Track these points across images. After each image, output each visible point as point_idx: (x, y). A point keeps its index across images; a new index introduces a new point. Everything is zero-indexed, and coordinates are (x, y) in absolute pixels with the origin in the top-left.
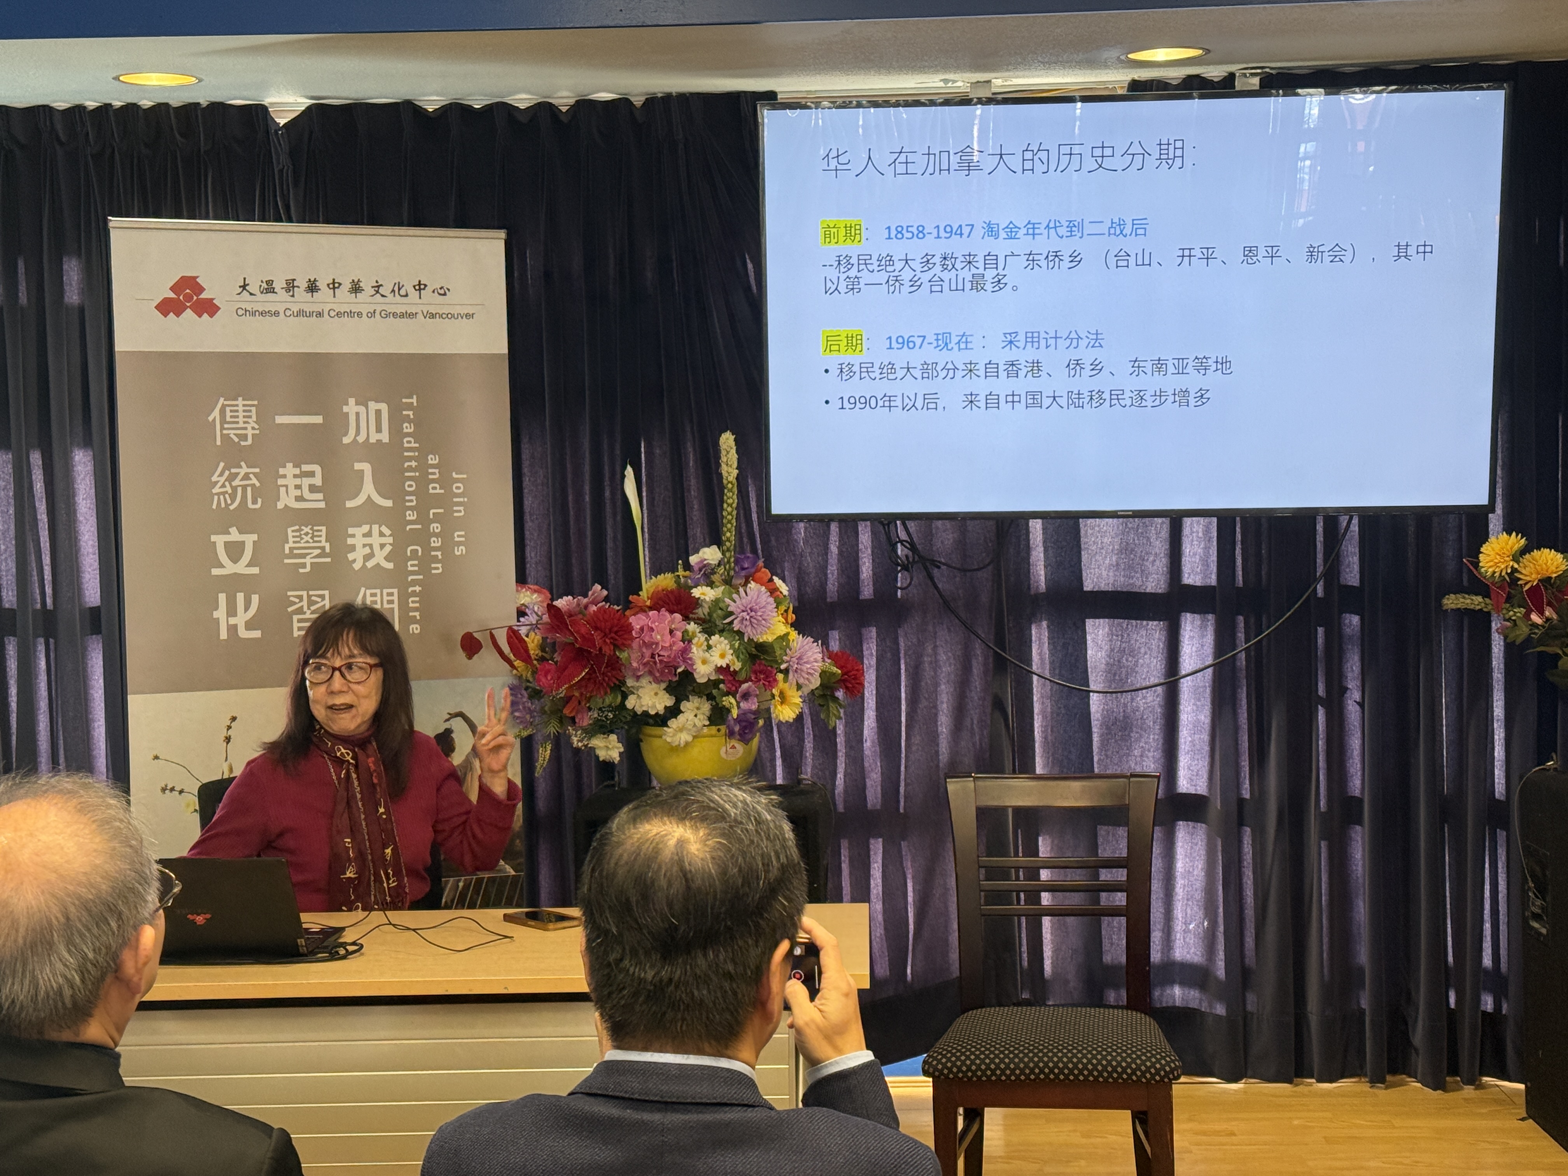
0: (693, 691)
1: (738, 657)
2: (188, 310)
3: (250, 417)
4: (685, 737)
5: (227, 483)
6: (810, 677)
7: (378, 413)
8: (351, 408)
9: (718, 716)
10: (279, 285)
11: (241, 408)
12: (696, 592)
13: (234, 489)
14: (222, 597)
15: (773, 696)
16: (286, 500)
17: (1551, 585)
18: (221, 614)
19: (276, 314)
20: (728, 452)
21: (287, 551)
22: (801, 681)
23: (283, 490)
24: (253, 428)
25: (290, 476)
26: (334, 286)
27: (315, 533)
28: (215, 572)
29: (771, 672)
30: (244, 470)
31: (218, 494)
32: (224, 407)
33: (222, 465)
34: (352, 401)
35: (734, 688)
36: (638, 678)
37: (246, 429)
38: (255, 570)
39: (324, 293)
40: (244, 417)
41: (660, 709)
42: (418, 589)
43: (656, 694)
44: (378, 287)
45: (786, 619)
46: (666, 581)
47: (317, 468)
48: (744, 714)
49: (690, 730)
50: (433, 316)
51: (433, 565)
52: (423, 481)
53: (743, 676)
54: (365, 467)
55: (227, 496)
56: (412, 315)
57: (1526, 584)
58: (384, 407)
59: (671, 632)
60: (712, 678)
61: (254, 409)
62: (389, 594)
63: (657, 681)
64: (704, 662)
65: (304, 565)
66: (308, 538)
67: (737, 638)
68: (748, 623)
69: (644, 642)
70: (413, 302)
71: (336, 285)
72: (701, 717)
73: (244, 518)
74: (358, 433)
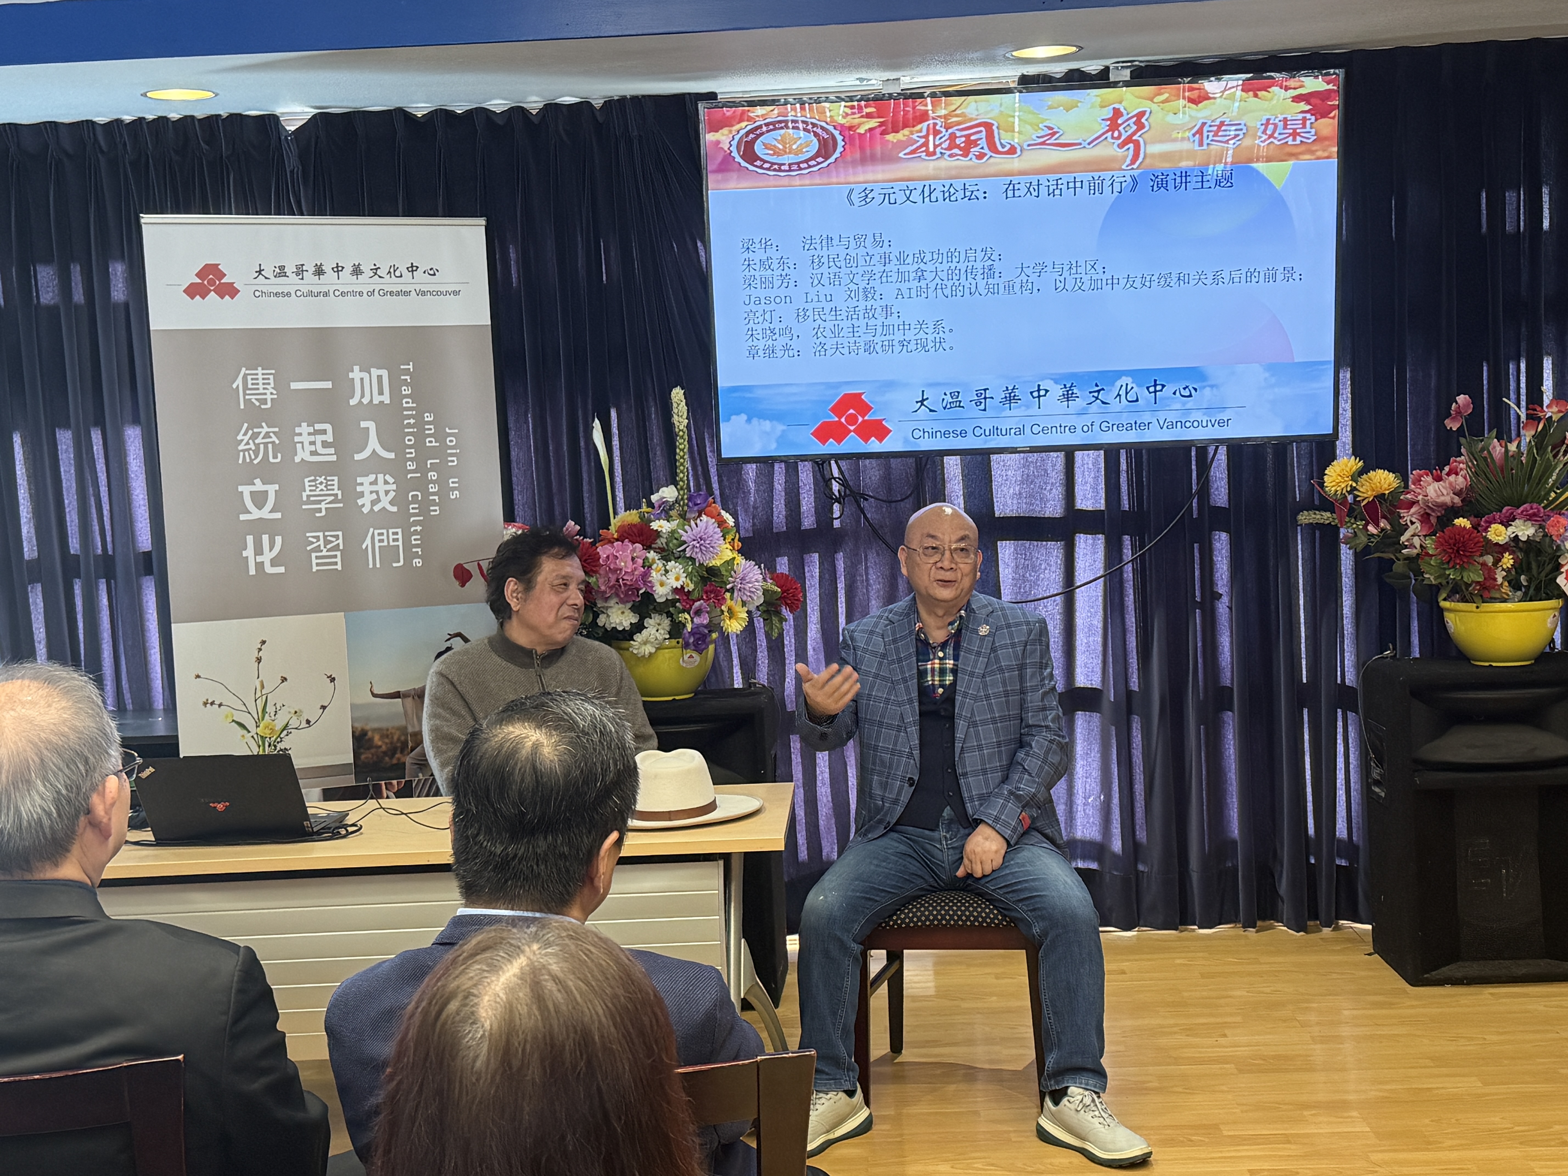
0: (654, 609)
1: (691, 580)
2: (212, 293)
3: (269, 384)
4: (648, 649)
5: (251, 441)
6: (752, 595)
7: (380, 378)
8: (356, 374)
9: (676, 631)
10: (290, 269)
11: (260, 377)
12: (655, 525)
13: (257, 446)
14: (250, 539)
15: (722, 612)
16: (302, 455)
17: (1385, 500)
18: (249, 552)
19: (288, 294)
20: (678, 405)
21: (305, 499)
22: (745, 598)
23: (299, 446)
24: (272, 394)
25: (305, 434)
26: (338, 269)
27: (329, 483)
28: (243, 517)
29: (719, 592)
30: (265, 429)
31: (244, 451)
32: (245, 375)
33: (246, 425)
34: (357, 368)
35: (688, 606)
36: (606, 599)
37: (265, 394)
38: (278, 515)
39: (330, 275)
40: (264, 384)
41: (627, 625)
42: (419, 528)
43: (623, 613)
44: (376, 269)
45: (733, 547)
46: (632, 516)
47: (328, 427)
48: (698, 628)
49: (653, 643)
50: (424, 293)
51: (432, 508)
52: (420, 436)
53: (696, 595)
54: (371, 425)
55: (251, 452)
56: (407, 293)
57: (1363, 500)
58: (384, 373)
59: (633, 559)
60: (670, 598)
61: (271, 377)
62: (394, 534)
63: (623, 602)
64: (662, 585)
65: (320, 510)
66: (322, 487)
67: (690, 563)
68: (698, 551)
69: (610, 568)
70: (407, 282)
71: (340, 269)
72: (662, 632)
73: (266, 472)
74: (363, 396)
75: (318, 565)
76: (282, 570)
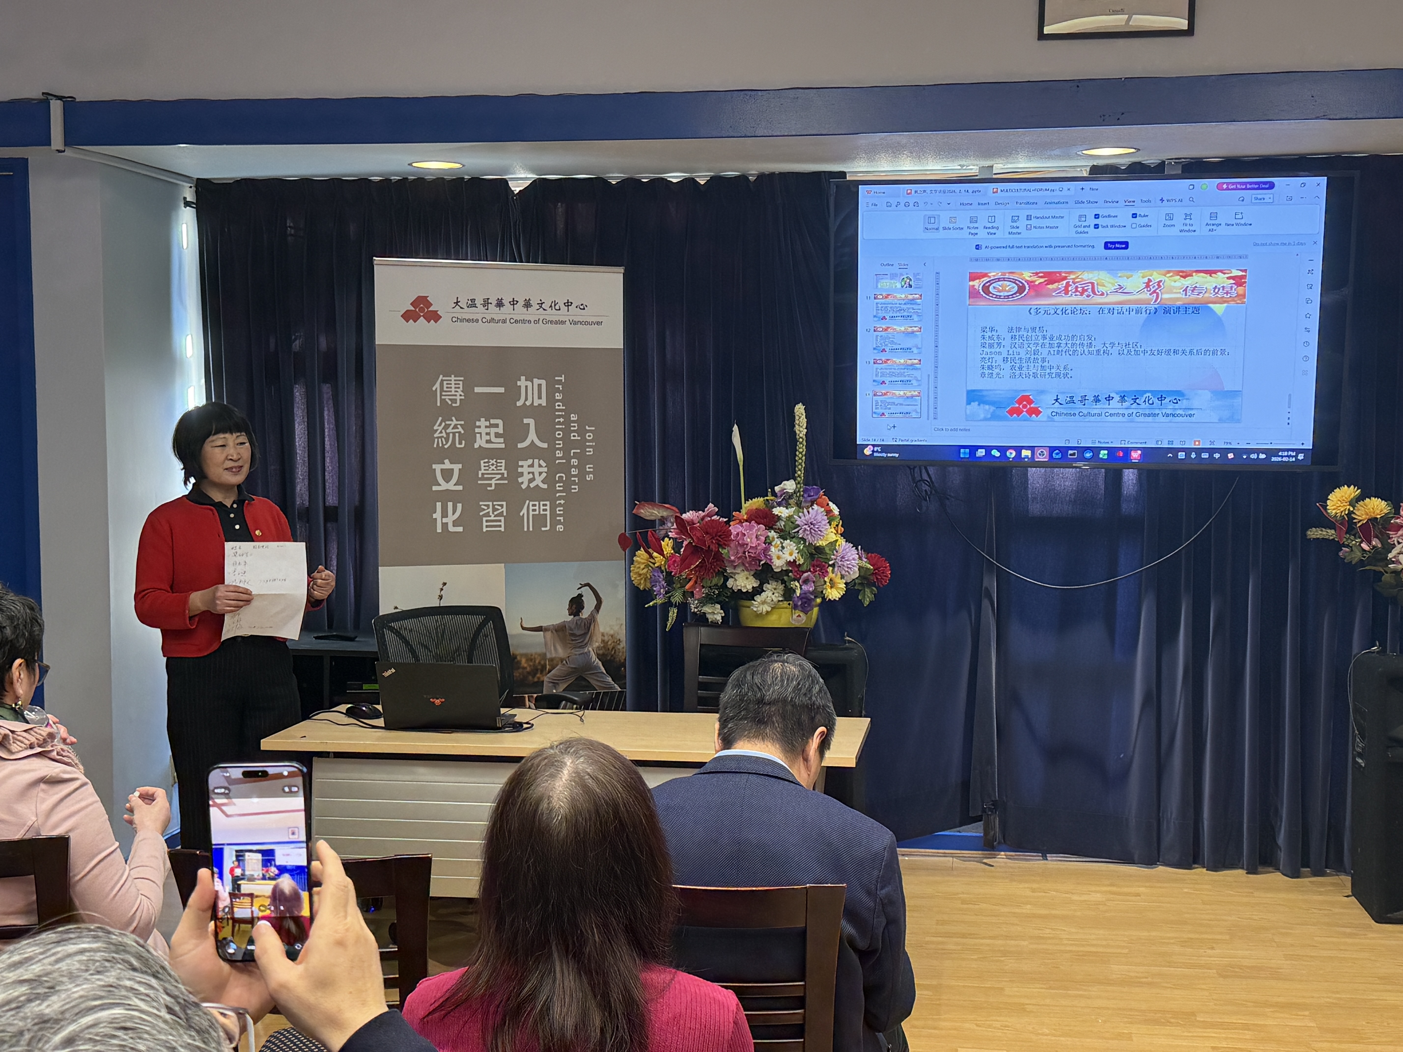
0: (772, 577)
1: (802, 556)
3: (459, 388)
4: (766, 608)
5: (443, 431)
6: (849, 570)
7: (540, 386)
8: (522, 382)
9: (788, 594)
10: (479, 302)
11: (453, 382)
12: (776, 511)
13: (448, 434)
14: (439, 505)
15: (825, 582)
16: (480, 442)
17: (1377, 523)
18: (437, 515)
19: (477, 321)
20: (800, 417)
21: (480, 476)
22: (843, 572)
23: (478, 435)
24: (461, 395)
25: (483, 427)
26: (514, 303)
27: (499, 464)
28: (435, 488)
29: (824, 566)
30: (455, 422)
31: (438, 438)
32: (442, 381)
33: (440, 418)
34: (523, 378)
35: (798, 576)
36: (735, 567)
37: (456, 395)
38: (460, 488)
39: (507, 307)
40: (455, 388)
41: (750, 588)
42: (562, 502)
43: (747, 578)
44: (542, 304)
45: (837, 531)
46: (757, 502)
47: (500, 422)
48: (805, 593)
49: (769, 603)
50: (576, 323)
51: (573, 487)
52: (567, 432)
53: (805, 568)
54: (531, 422)
55: (443, 439)
56: (563, 322)
57: (1359, 522)
58: (543, 382)
59: (758, 537)
60: (784, 569)
61: (461, 383)
62: (544, 505)
63: (748, 570)
64: (779, 558)
65: (490, 485)
66: (493, 467)
67: (802, 542)
68: (808, 533)
69: (738, 543)
70: (563, 314)
71: (515, 302)
72: (777, 595)
73: (453, 454)
74: (526, 399)
75: (487, 526)
76: (460, 529)
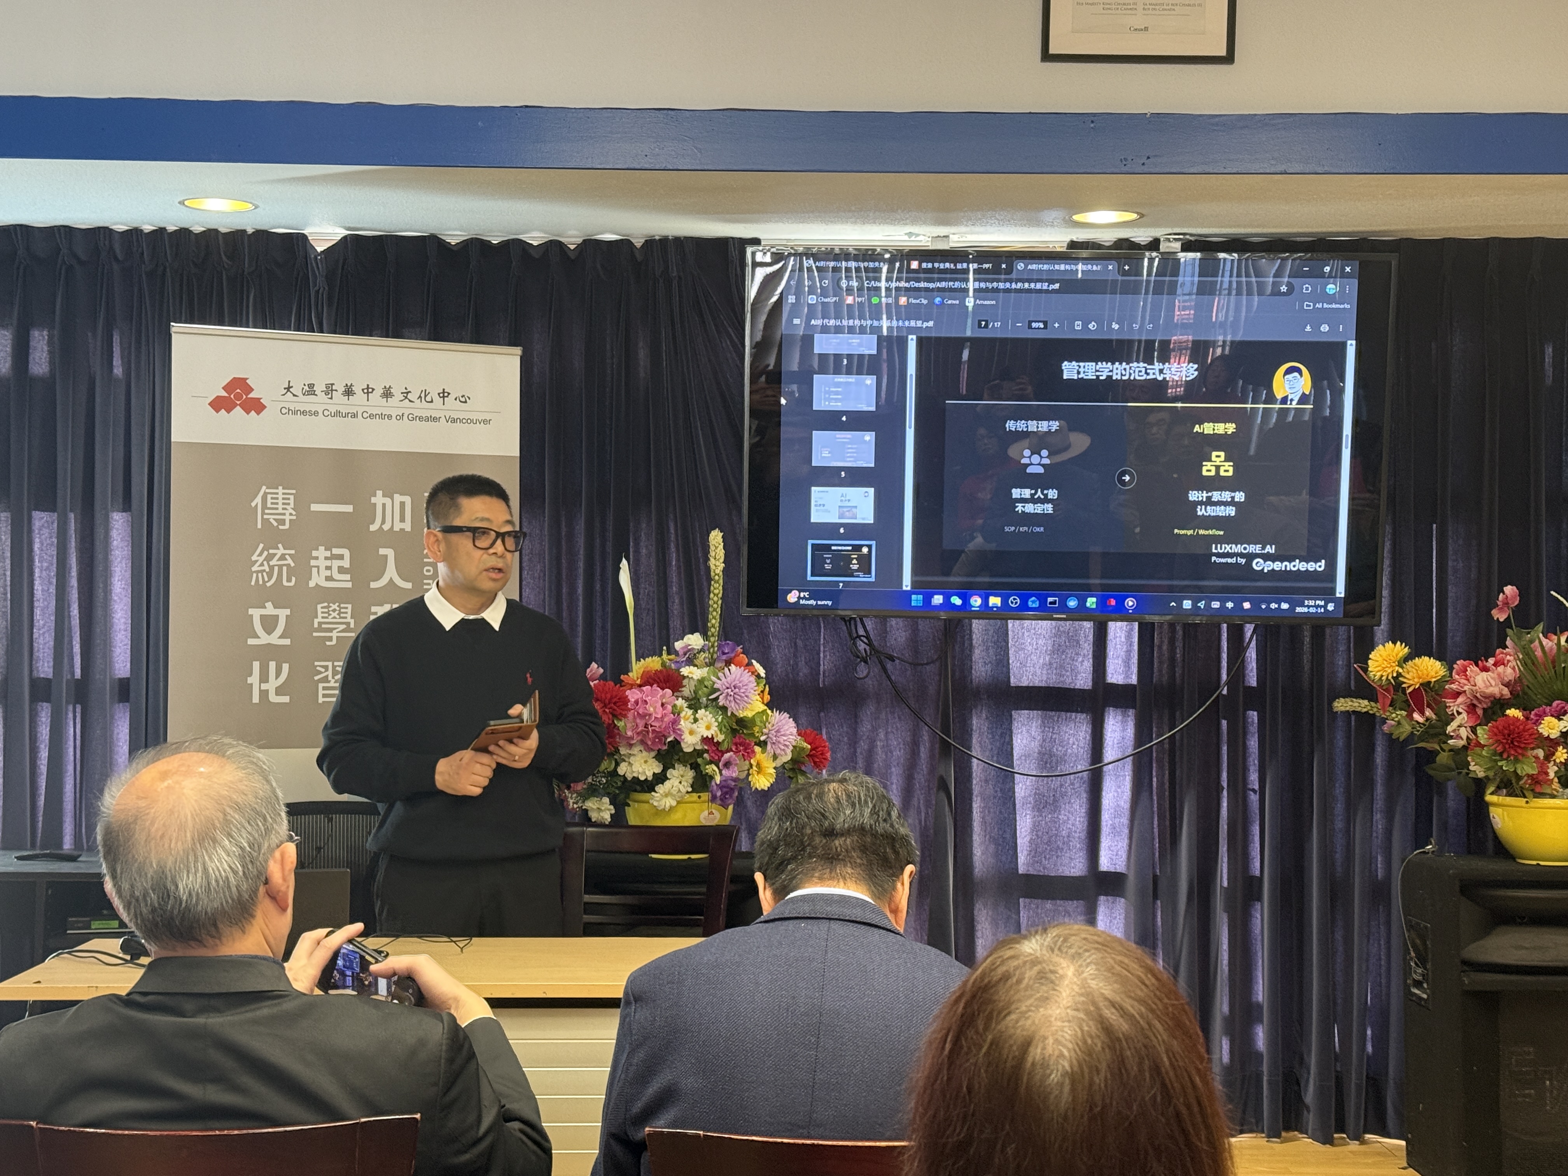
0: (680, 759)
1: (721, 730)
2: (238, 408)
3: (289, 504)
4: (670, 802)
5: (265, 563)
6: (784, 750)
7: (402, 504)
8: (379, 499)
9: (701, 783)
10: (319, 388)
11: (280, 496)
12: (683, 672)
13: (272, 568)
14: (256, 665)
15: (751, 766)
16: (317, 580)
17: (1430, 688)
18: (254, 679)
19: (316, 413)
20: (716, 548)
21: (316, 625)
22: (777, 753)
23: (315, 570)
24: (291, 514)
25: (322, 558)
26: (368, 391)
27: (342, 610)
28: (251, 641)
29: (749, 744)
30: (281, 551)
31: (257, 572)
32: (266, 494)
33: (261, 546)
34: (379, 493)
35: (717, 758)
36: (631, 746)
37: (284, 514)
38: (287, 642)
39: (359, 397)
40: (284, 504)
41: (649, 775)
43: (647, 761)
44: (407, 393)
45: (763, 699)
46: (652, 663)
47: (346, 552)
48: (725, 781)
49: (675, 796)
50: (454, 421)
53: (725, 747)
54: (390, 553)
55: (265, 574)
56: (435, 419)
57: (1408, 687)
58: (407, 500)
59: (663, 705)
60: (699, 747)
61: (292, 497)
63: (649, 749)
64: (691, 733)
65: (330, 638)
66: (335, 614)
67: (720, 713)
68: (732, 699)
69: (638, 713)
70: (437, 408)
71: (370, 390)
72: (685, 784)
73: (280, 596)
74: (383, 522)
75: (324, 696)
